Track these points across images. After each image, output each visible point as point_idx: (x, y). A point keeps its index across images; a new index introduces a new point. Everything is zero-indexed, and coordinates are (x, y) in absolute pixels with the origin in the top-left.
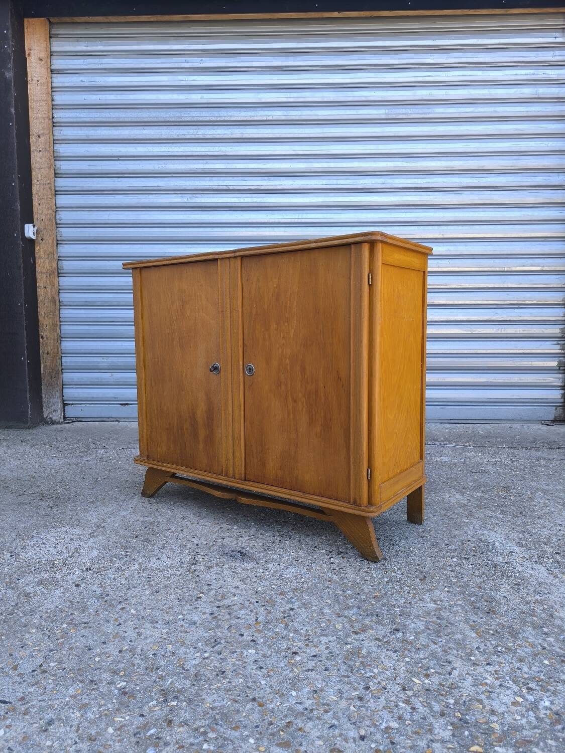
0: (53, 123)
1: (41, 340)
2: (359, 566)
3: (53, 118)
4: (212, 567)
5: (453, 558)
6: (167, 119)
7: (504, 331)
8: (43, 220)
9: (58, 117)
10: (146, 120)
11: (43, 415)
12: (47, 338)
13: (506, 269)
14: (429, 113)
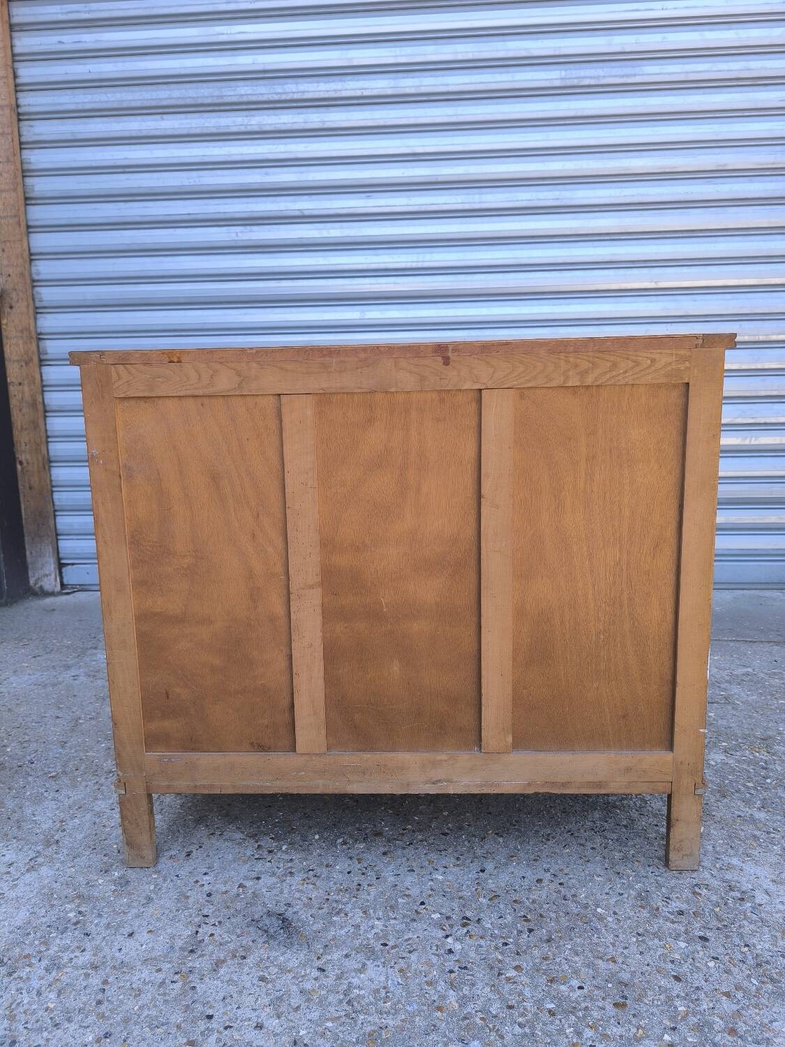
0: (19, 114)
1: (19, 467)
2: (500, 961)
3: (18, 106)
4: (224, 961)
5: (677, 937)
6: (200, 101)
7: (755, 440)
8: (9, 275)
9: (25, 105)
10: (165, 103)
11: (29, 582)
12: (28, 463)
13: (762, 338)
14: (635, 75)
